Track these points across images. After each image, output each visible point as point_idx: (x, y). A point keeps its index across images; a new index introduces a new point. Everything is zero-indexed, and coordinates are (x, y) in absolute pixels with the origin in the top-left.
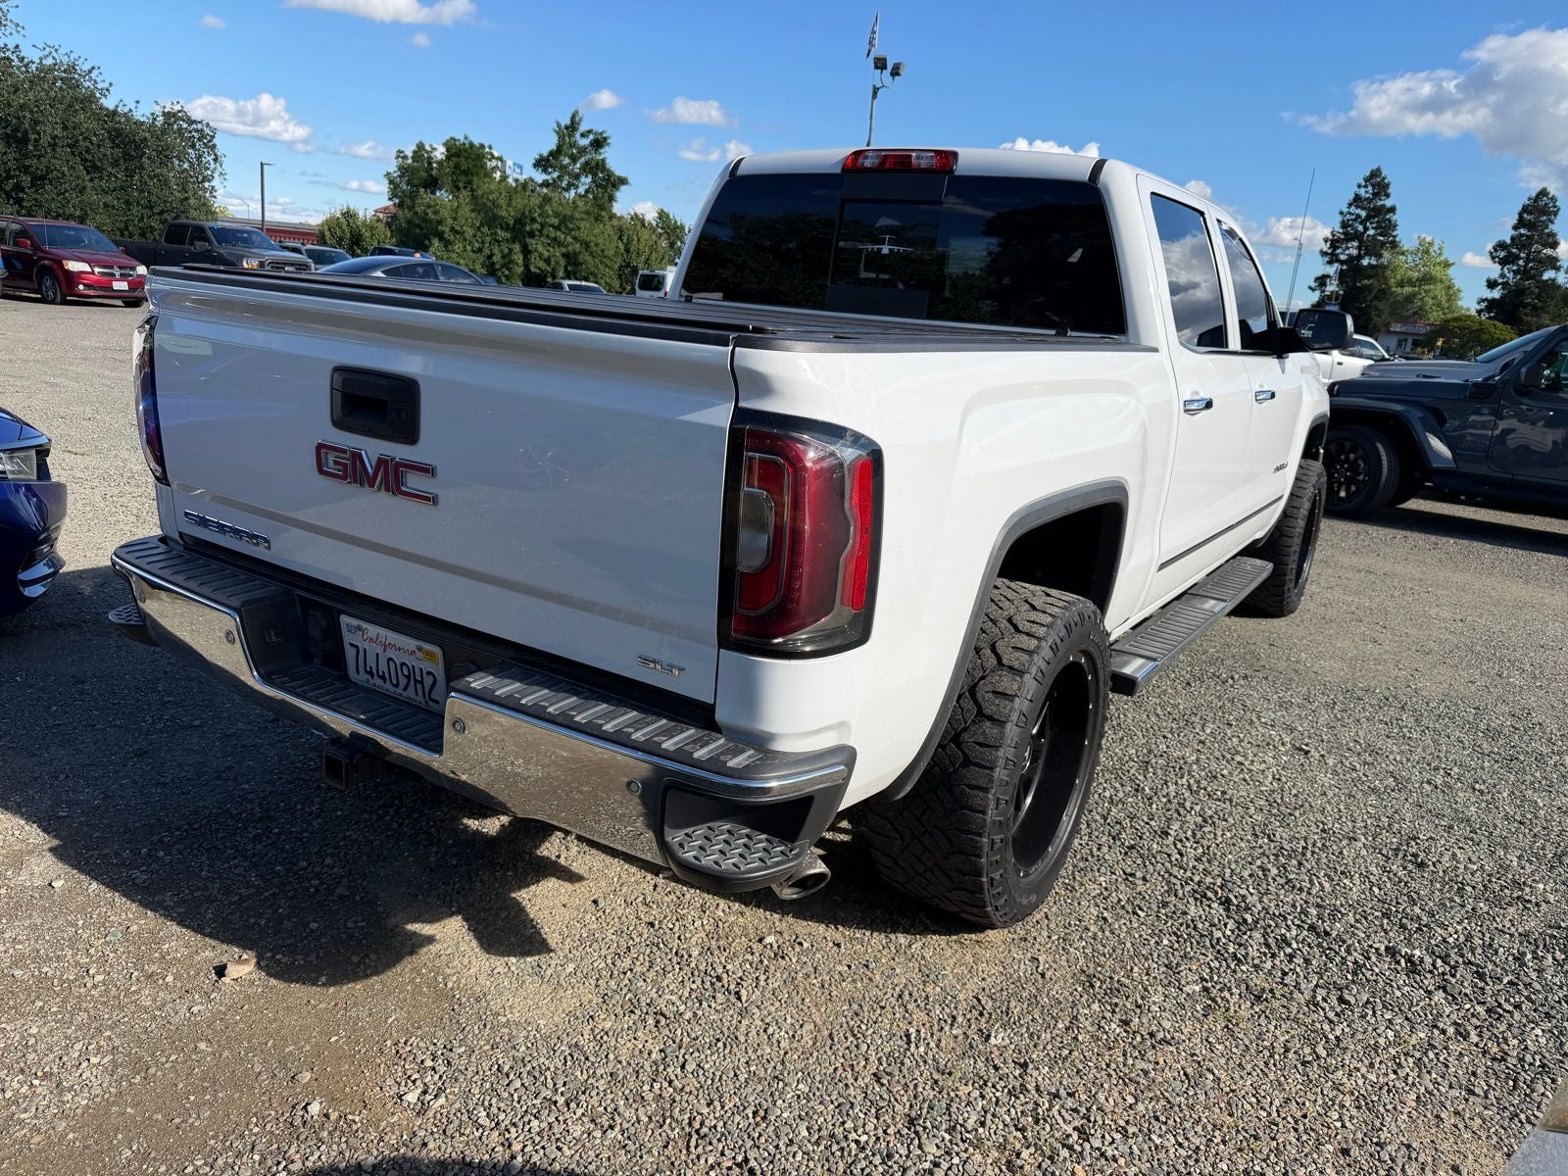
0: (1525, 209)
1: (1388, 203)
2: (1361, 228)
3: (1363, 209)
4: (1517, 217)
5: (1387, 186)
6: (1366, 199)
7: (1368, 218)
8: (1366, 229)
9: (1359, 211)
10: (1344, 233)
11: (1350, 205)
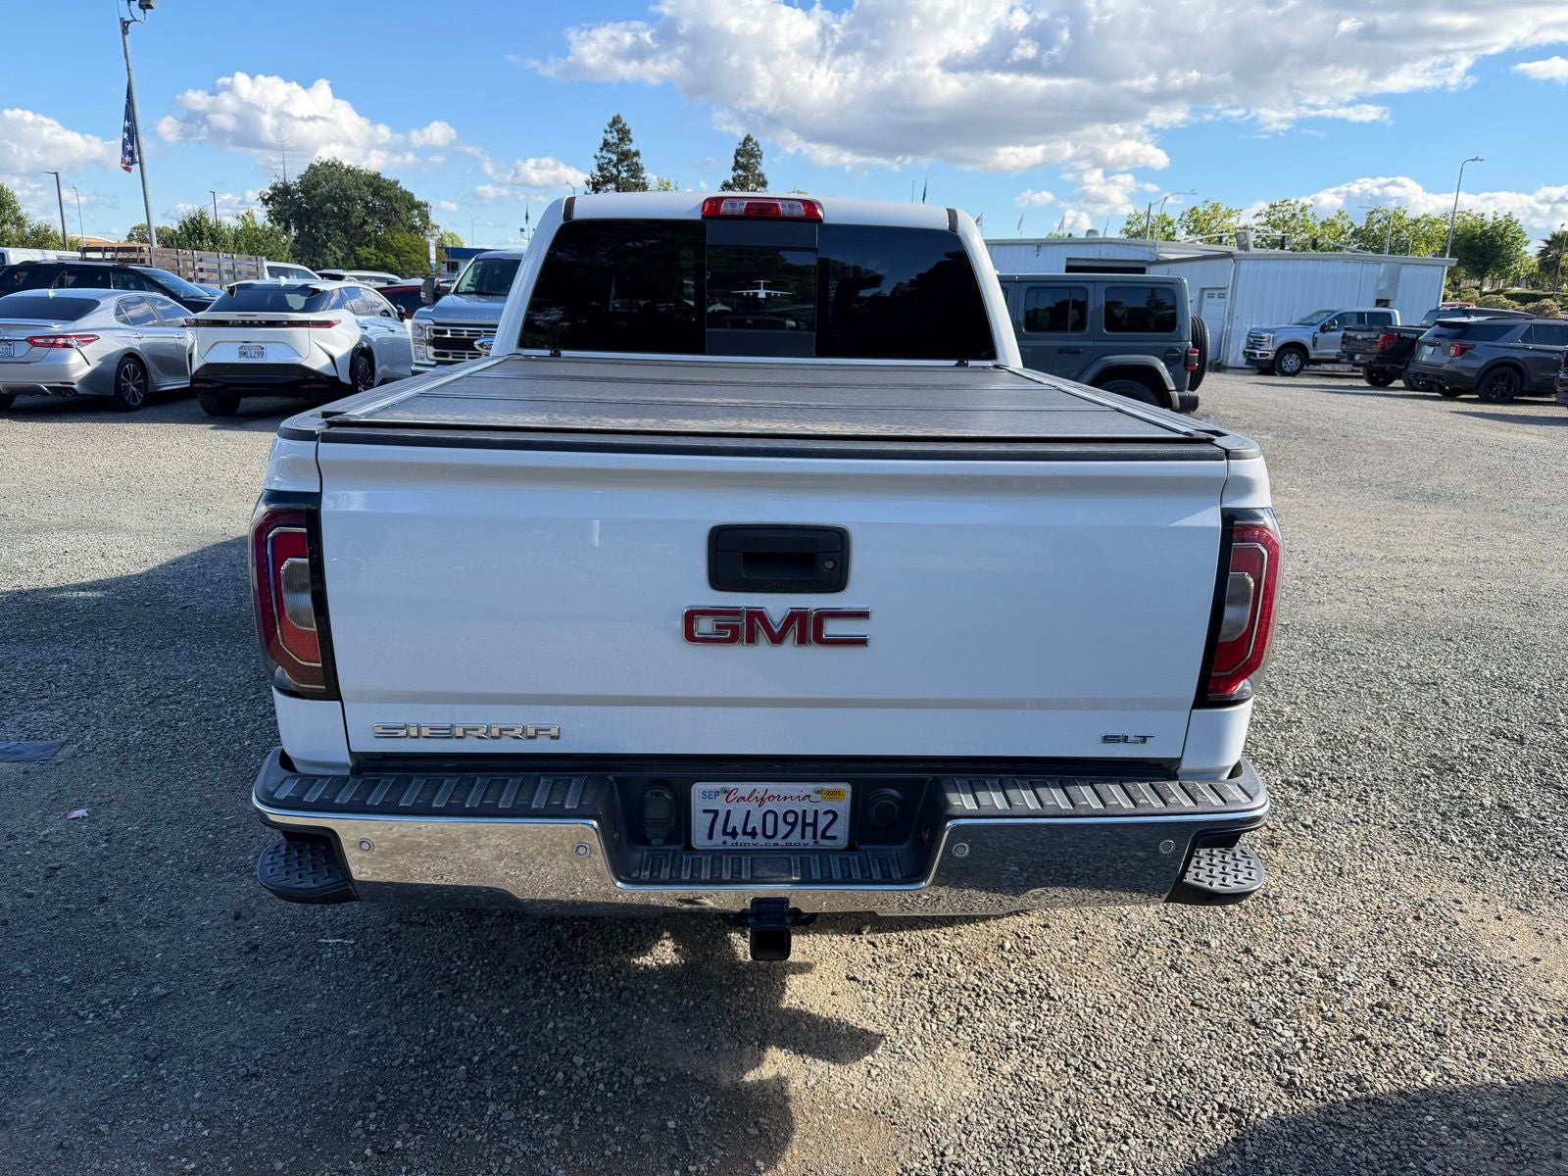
0: (738, 153)
1: (633, 148)
2: (615, 171)
3: (614, 153)
4: (733, 160)
5: (628, 132)
6: (614, 144)
7: (620, 161)
8: (619, 172)
9: (610, 155)
10: (602, 176)
11: (602, 149)
